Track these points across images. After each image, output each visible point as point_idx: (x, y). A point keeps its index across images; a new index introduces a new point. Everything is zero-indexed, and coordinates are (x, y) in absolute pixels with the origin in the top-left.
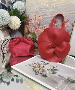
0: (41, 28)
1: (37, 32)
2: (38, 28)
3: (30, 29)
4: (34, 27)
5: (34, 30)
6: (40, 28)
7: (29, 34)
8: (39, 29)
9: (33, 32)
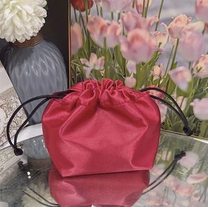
0: (149, 27)
1: (129, 45)
2: (138, 26)
3: (98, 31)
4: (115, 23)
5: (116, 38)
6: (144, 26)
7: (94, 57)
8: (142, 33)
9: (111, 44)
